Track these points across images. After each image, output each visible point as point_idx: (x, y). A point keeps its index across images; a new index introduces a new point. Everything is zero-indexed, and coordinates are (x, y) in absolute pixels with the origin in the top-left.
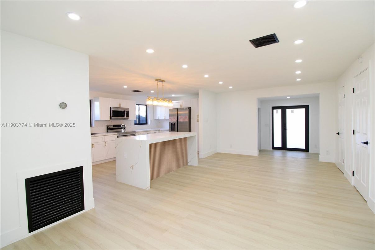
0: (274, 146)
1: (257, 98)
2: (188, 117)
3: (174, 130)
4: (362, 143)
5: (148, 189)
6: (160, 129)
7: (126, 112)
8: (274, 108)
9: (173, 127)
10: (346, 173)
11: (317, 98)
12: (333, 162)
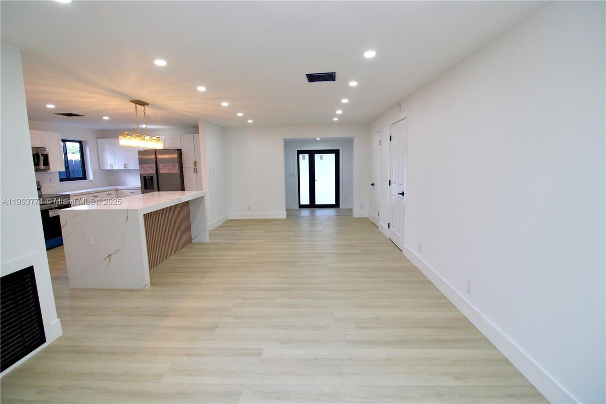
0: (301, 204)
1: (284, 139)
2: (177, 165)
3: (150, 189)
4: (399, 194)
5: (147, 287)
6: (119, 187)
7: (42, 155)
8: (300, 152)
9: (149, 184)
10: (382, 226)
11: (350, 141)
12: (367, 217)
